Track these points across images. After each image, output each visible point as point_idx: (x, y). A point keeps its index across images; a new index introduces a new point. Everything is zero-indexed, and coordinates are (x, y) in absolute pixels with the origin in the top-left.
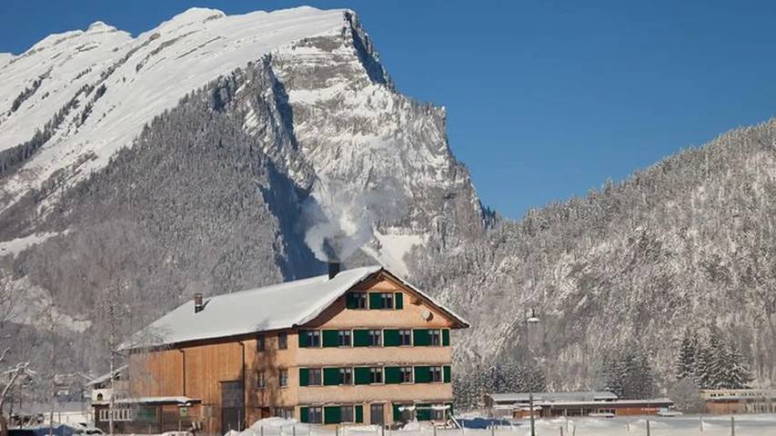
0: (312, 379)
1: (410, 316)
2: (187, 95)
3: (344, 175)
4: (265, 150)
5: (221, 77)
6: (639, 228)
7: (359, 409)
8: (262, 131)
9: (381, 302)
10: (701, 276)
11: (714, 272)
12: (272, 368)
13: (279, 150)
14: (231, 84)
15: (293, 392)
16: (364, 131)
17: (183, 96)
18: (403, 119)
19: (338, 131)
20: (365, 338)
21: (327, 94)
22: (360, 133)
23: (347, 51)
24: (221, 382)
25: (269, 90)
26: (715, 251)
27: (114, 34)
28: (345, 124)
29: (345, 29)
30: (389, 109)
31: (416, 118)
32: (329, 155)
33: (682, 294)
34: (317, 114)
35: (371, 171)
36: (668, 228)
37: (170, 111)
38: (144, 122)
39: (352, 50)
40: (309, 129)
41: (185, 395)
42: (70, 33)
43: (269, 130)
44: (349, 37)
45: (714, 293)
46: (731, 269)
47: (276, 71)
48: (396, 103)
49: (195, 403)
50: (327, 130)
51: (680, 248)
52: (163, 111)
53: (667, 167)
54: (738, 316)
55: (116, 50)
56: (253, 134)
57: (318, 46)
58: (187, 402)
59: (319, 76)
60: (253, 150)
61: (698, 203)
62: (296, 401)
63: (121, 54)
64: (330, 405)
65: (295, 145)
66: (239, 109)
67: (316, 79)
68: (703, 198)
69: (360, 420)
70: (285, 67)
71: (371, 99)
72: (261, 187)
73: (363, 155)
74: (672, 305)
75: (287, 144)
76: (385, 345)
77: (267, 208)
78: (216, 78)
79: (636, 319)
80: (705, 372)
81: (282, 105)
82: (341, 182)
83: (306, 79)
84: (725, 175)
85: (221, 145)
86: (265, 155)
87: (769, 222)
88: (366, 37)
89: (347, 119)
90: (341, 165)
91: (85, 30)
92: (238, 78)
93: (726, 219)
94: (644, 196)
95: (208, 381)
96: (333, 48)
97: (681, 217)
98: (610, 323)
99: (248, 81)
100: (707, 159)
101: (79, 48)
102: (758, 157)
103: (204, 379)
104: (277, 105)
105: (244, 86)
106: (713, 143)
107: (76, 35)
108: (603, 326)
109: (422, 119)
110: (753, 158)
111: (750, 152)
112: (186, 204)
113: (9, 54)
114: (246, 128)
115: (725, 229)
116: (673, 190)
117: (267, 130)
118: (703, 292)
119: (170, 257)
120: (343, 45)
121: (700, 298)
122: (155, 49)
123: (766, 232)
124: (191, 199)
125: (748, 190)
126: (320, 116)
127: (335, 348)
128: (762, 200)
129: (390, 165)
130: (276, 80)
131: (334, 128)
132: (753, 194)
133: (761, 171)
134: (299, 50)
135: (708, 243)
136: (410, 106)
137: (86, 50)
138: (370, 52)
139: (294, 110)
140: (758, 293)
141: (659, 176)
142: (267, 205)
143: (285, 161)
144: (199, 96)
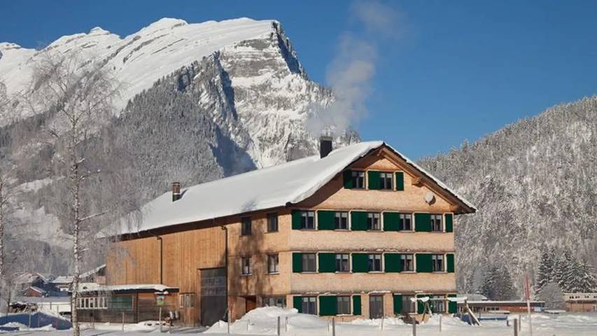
0: (306, 265)
1: (412, 199)
2: (159, 79)
3: (270, 138)
4: (214, 120)
5: (184, 67)
6: (488, 176)
7: (357, 300)
8: (212, 106)
9: (380, 183)
10: (533, 211)
11: (543, 209)
12: (258, 253)
13: (224, 120)
14: (191, 72)
15: (284, 279)
16: (285, 107)
17: (157, 80)
18: (313, 99)
19: (266, 106)
20: (363, 221)
21: (259, 80)
22: (282, 108)
23: (274, 50)
24: (201, 269)
25: (218, 76)
26: (544, 193)
27: (108, 36)
28: (272, 103)
29: (272, 34)
30: (303, 91)
31: (323, 98)
32: (260, 124)
33: (520, 225)
34: (252, 94)
35: (290, 136)
36: (510, 176)
37: (147, 91)
38: (128, 98)
39: (277, 49)
40: (246, 105)
41: (161, 283)
42: (76, 35)
43: (217, 105)
44: (275, 40)
45: (543, 224)
46: (556, 207)
47: (223, 63)
48: (309, 88)
49: (172, 292)
50: (258, 106)
51: (518, 190)
52: (142, 91)
53: (509, 132)
54: (560, 240)
55: (109, 47)
56: (206, 108)
57: (253, 46)
58: (164, 291)
59: (254, 68)
60: (206, 120)
61: (531, 158)
62: (289, 289)
63: (113, 51)
64: (325, 294)
65: (236, 116)
66: (196, 90)
67: (252, 69)
68: (535, 155)
69: (358, 312)
70: (230, 60)
71: (291, 84)
72: (211, 145)
73: (284, 124)
74: (512, 232)
75: (230, 115)
76: (385, 229)
77: (215, 160)
78: (180, 68)
79: (486, 242)
80: (561, 279)
81: (227, 88)
82: (269, 144)
83: (243, 69)
84: (551, 138)
85: (183, 116)
86: (214, 124)
87: (584, 174)
88: (287, 40)
89: (273, 99)
90: (269, 131)
91: (88, 33)
92: (196, 67)
93: (553, 170)
94: (492, 152)
95: (186, 268)
96: (264, 47)
97: (519, 169)
98: (467, 244)
99: (203, 71)
100: (538, 126)
101: (83, 46)
102: (575, 125)
103: (183, 266)
104: (223, 88)
105: (200, 73)
106: (542, 114)
107: (82, 37)
108: (461, 247)
109: (326, 99)
110: (572, 126)
111: (570, 122)
112: (158, 157)
113: (34, 50)
114: (201, 103)
115: (551, 177)
116: (514, 148)
117: (216, 105)
118: (535, 222)
119: (146, 195)
120: (271, 46)
121: (533, 228)
122: (137, 46)
123: (581, 179)
124: (161, 153)
125: (568, 149)
126: (254, 96)
127: (331, 231)
128: (578, 157)
129: (304, 132)
130: (223, 70)
131: (264, 105)
132: (572, 152)
133: (578, 135)
134: (240, 49)
135: (538, 187)
136: (318, 89)
137: (89, 47)
138: (290, 50)
139: (235, 91)
140: (575, 224)
141: (503, 138)
142: (215, 159)
143: (228, 128)
144: (168, 81)
